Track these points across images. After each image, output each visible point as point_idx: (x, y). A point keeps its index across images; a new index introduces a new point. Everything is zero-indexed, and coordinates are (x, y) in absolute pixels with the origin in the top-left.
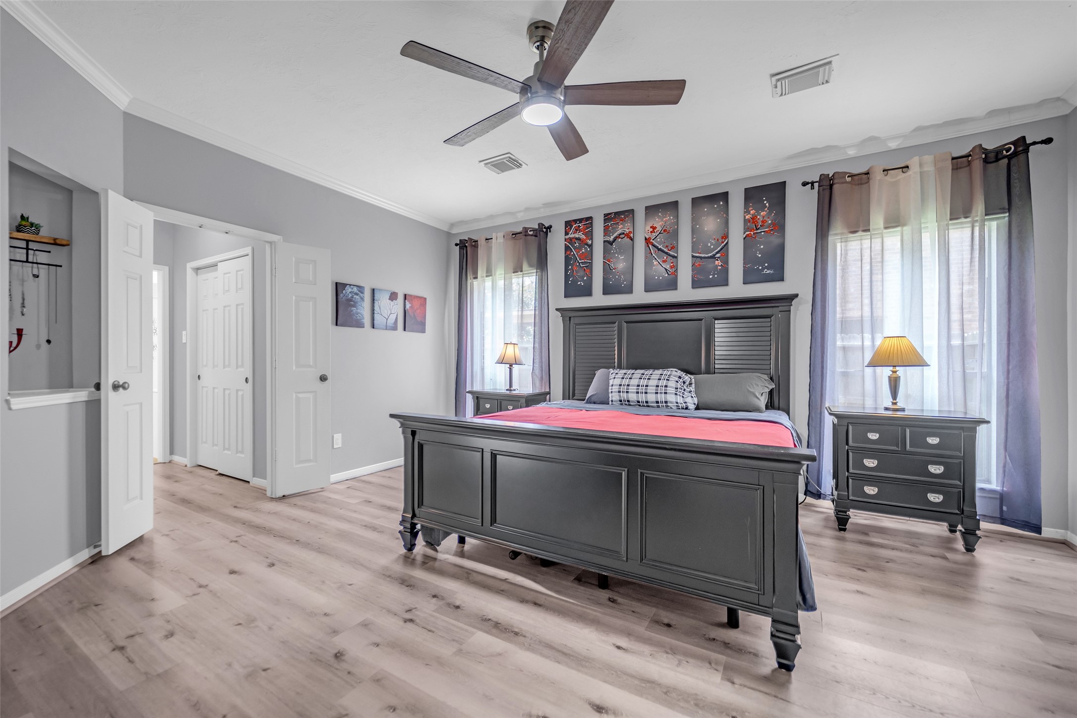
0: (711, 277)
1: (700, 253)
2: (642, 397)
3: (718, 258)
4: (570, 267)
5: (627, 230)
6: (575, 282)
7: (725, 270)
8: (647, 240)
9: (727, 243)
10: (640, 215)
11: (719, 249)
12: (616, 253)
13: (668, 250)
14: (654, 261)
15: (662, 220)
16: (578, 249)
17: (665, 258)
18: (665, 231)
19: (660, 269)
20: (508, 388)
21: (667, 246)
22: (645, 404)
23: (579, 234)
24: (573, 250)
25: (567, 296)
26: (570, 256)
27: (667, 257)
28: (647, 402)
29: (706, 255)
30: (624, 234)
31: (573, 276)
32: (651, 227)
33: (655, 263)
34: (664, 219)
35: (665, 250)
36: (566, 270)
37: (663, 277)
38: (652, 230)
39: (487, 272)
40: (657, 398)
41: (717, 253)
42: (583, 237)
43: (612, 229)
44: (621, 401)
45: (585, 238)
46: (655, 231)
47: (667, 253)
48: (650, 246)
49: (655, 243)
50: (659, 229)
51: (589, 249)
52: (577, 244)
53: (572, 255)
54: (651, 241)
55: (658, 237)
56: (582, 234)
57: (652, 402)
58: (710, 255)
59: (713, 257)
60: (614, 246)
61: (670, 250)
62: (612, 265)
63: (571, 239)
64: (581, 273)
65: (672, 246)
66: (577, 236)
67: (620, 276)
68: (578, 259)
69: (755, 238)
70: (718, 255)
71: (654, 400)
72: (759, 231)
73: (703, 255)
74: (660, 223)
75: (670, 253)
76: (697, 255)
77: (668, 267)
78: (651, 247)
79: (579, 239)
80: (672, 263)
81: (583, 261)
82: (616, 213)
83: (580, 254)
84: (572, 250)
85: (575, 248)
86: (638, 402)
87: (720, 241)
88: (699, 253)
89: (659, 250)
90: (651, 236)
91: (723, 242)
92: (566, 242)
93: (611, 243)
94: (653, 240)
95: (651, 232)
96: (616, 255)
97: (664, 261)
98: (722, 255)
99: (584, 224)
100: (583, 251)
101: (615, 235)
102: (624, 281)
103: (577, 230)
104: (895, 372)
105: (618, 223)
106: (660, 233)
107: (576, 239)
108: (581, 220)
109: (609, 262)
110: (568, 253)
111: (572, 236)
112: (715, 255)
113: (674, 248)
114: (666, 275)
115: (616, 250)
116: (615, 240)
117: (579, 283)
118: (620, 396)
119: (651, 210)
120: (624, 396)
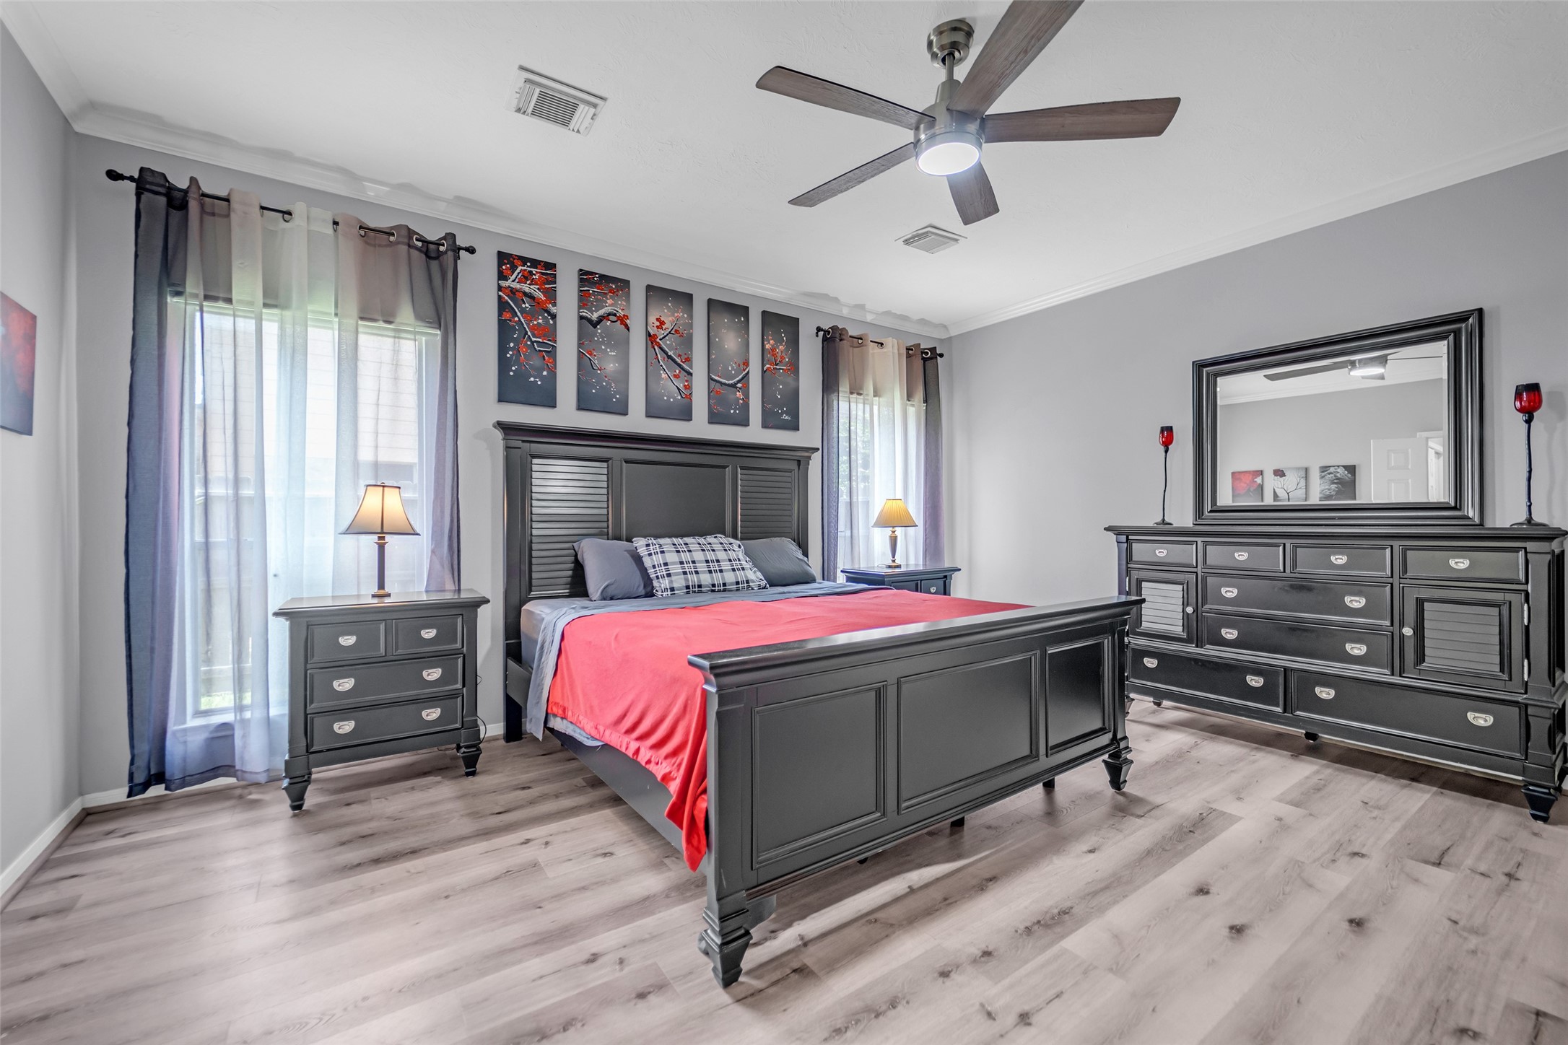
0: (732, 411)
1: (720, 377)
2: (718, 578)
3: (740, 388)
4: (512, 345)
5: (620, 311)
6: (522, 376)
7: (746, 406)
8: (651, 338)
9: (748, 372)
10: (638, 294)
11: (740, 377)
12: (602, 343)
13: (682, 361)
14: (662, 372)
15: (673, 315)
16: (530, 315)
17: (677, 371)
18: (676, 331)
19: (669, 387)
20: (375, 590)
21: (680, 356)
22: (722, 588)
23: (532, 287)
24: (519, 314)
25: (502, 399)
26: (511, 323)
27: (680, 372)
28: (724, 585)
29: (727, 382)
30: (615, 315)
31: (518, 362)
32: (658, 320)
33: (664, 375)
34: (676, 315)
35: (677, 360)
36: (502, 349)
37: (674, 398)
38: (658, 324)
39: (266, 294)
40: (736, 577)
41: (739, 381)
42: (540, 295)
43: (597, 300)
44: (688, 587)
45: (544, 299)
46: (664, 327)
47: (679, 365)
48: (656, 347)
49: (664, 346)
50: (668, 325)
51: (551, 322)
52: (527, 305)
53: (516, 322)
54: (658, 340)
55: (667, 338)
56: (538, 289)
57: (731, 584)
58: (731, 382)
59: (734, 386)
60: (599, 331)
61: (683, 362)
62: (596, 362)
63: (513, 292)
64: (536, 361)
65: (686, 357)
66: (526, 288)
67: (608, 383)
68: (529, 333)
69: (775, 374)
70: (739, 385)
71: (734, 580)
72: (778, 367)
73: (723, 381)
74: (670, 319)
75: (682, 366)
76: (717, 378)
77: (681, 386)
78: (657, 350)
79: (531, 297)
80: (687, 381)
81: (541, 340)
82: (602, 276)
83: (533, 324)
84: (516, 312)
85: (523, 311)
86: (714, 585)
87: (742, 367)
88: (718, 376)
89: (669, 357)
90: (657, 333)
91: (744, 370)
92: (500, 293)
93: (594, 324)
94: (660, 340)
95: (658, 327)
96: (603, 347)
97: (676, 376)
98: (743, 386)
99: (542, 273)
100: (540, 321)
101: (601, 312)
102: (616, 393)
103: (526, 278)
104: (894, 532)
105: (605, 293)
106: (670, 333)
107: (525, 294)
108: (535, 263)
109: (590, 355)
110: (507, 315)
111: (516, 285)
112: (736, 384)
113: (688, 360)
114: (679, 397)
115: (603, 338)
116: (600, 320)
117: (532, 379)
118: (687, 580)
119: (654, 292)
120: (693, 579)
